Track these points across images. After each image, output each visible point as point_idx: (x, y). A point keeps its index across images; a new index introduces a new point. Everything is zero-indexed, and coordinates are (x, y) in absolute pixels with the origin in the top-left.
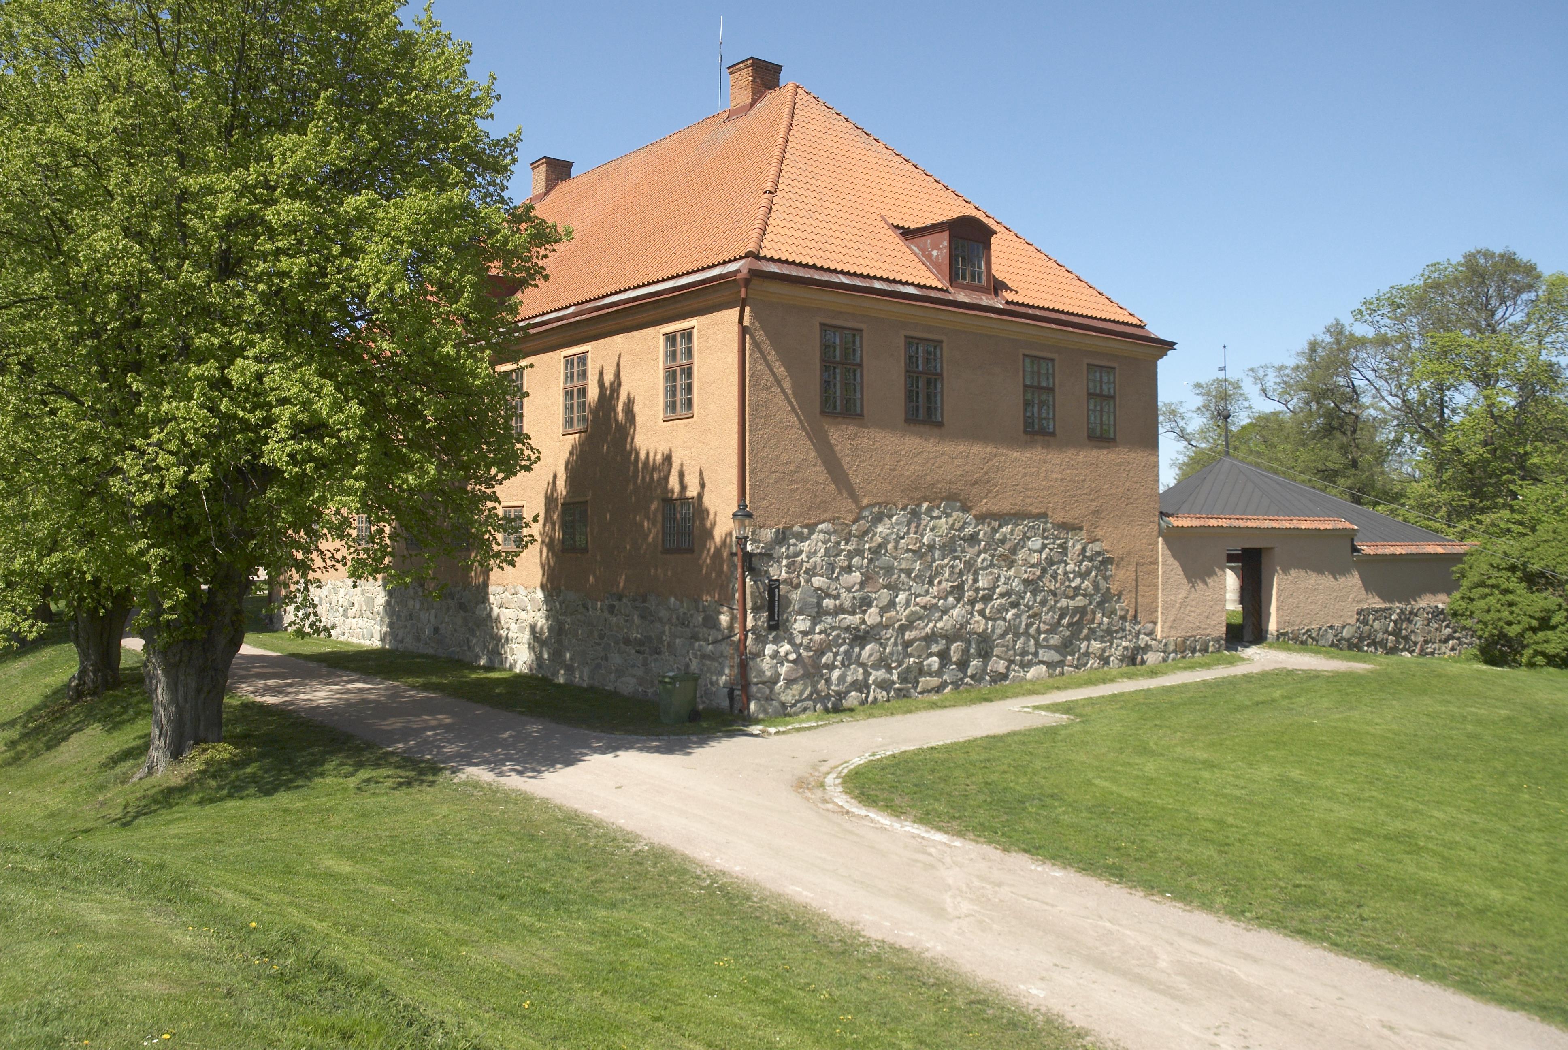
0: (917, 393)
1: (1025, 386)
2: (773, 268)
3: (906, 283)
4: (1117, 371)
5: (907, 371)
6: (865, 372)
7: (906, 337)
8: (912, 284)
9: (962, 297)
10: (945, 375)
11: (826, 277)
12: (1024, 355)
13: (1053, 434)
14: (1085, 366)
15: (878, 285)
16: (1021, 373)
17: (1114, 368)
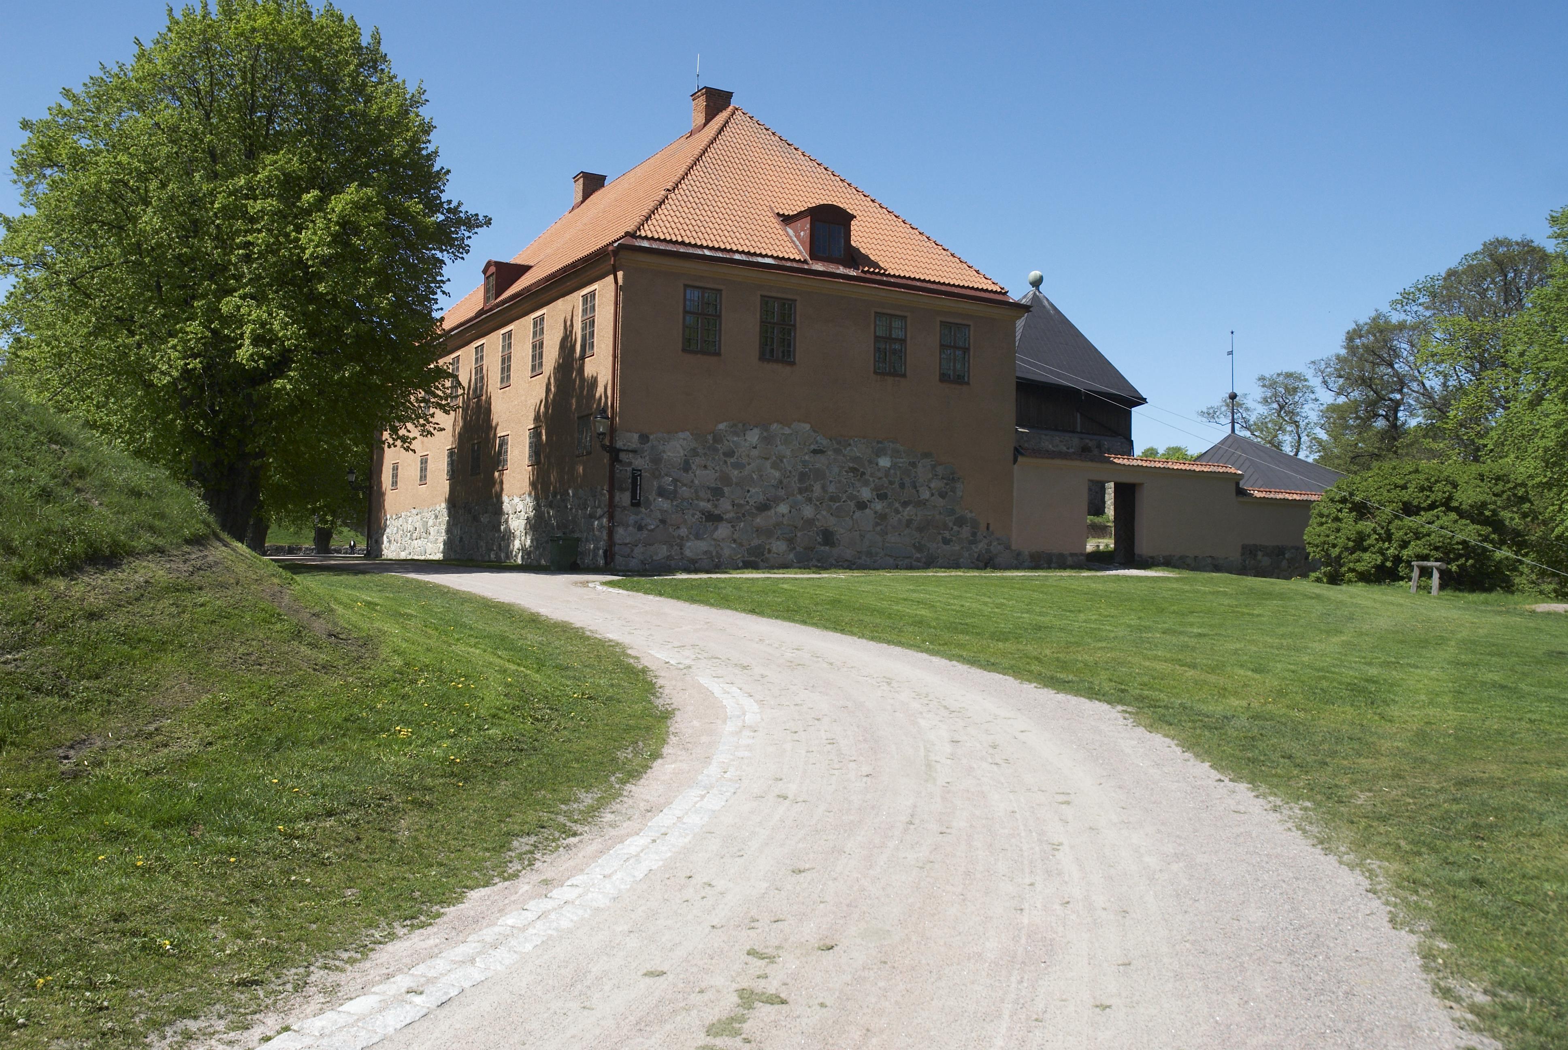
0: (773, 339)
1: (876, 337)
2: (646, 244)
3: (766, 256)
4: (972, 328)
5: (762, 322)
6: (723, 322)
7: (761, 296)
8: (772, 256)
9: (819, 267)
10: (798, 325)
11: (691, 250)
12: (876, 313)
13: (904, 376)
14: (938, 323)
15: (737, 257)
16: (872, 326)
17: (969, 326)
